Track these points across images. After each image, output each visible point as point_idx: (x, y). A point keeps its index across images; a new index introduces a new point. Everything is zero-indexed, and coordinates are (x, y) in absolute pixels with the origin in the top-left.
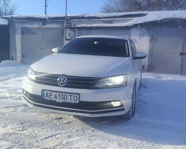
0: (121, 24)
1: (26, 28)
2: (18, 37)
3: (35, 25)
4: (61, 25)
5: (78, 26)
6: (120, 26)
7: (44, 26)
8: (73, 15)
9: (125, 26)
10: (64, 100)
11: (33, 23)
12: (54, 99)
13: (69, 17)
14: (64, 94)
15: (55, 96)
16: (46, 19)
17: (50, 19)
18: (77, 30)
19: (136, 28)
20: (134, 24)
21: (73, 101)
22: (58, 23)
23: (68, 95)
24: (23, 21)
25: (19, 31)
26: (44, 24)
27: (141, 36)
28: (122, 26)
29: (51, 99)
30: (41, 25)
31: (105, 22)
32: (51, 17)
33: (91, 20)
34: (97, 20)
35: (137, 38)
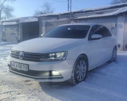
0: (109, 14)
1: (48, 22)
2: (44, 28)
3: (53, 20)
4: (68, 18)
5: (78, 18)
6: (108, 15)
7: (58, 20)
8: (75, 11)
9: (112, 15)
10: (20, 69)
11: (52, 18)
12: (16, 68)
13: (73, 12)
14: (21, 64)
15: (16, 66)
16: (59, 15)
17: (61, 15)
18: (78, 21)
19: (121, 16)
20: (119, 13)
21: (25, 70)
22: (66, 17)
23: (22, 65)
24: (46, 18)
25: (44, 24)
26: (58, 19)
27: (126, 22)
28: (110, 15)
29: (15, 67)
30: (56, 19)
31: (97, 14)
32: (62, 14)
33: (87, 13)
34: (91, 12)
35: (123, 24)
